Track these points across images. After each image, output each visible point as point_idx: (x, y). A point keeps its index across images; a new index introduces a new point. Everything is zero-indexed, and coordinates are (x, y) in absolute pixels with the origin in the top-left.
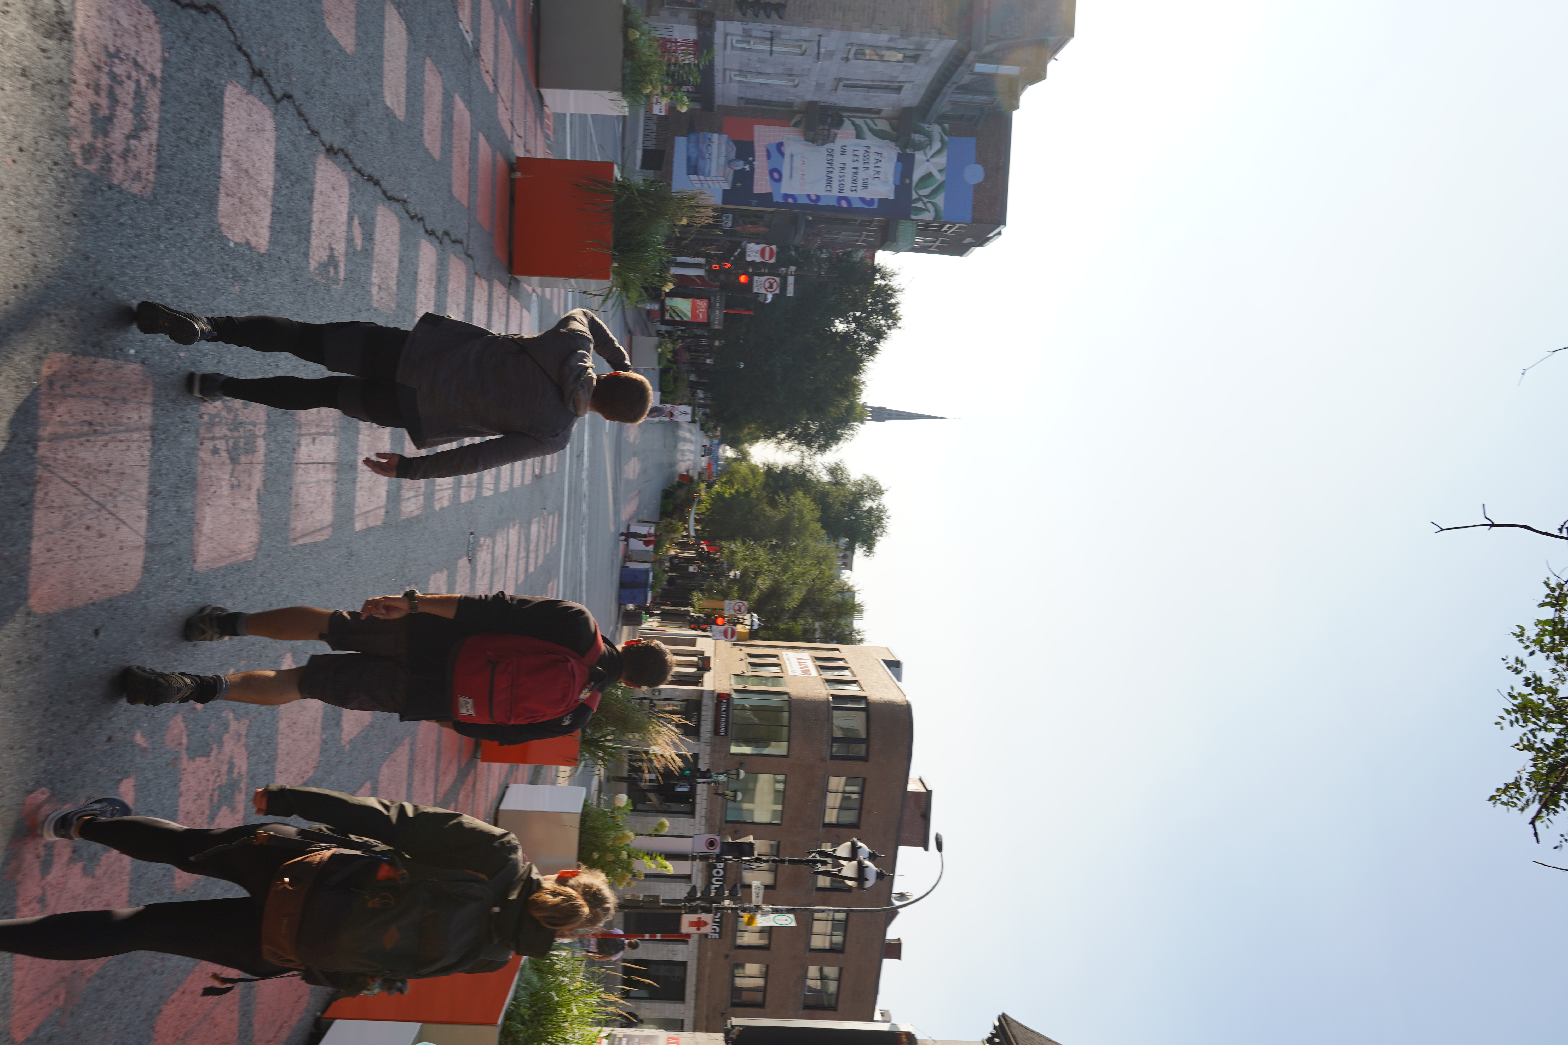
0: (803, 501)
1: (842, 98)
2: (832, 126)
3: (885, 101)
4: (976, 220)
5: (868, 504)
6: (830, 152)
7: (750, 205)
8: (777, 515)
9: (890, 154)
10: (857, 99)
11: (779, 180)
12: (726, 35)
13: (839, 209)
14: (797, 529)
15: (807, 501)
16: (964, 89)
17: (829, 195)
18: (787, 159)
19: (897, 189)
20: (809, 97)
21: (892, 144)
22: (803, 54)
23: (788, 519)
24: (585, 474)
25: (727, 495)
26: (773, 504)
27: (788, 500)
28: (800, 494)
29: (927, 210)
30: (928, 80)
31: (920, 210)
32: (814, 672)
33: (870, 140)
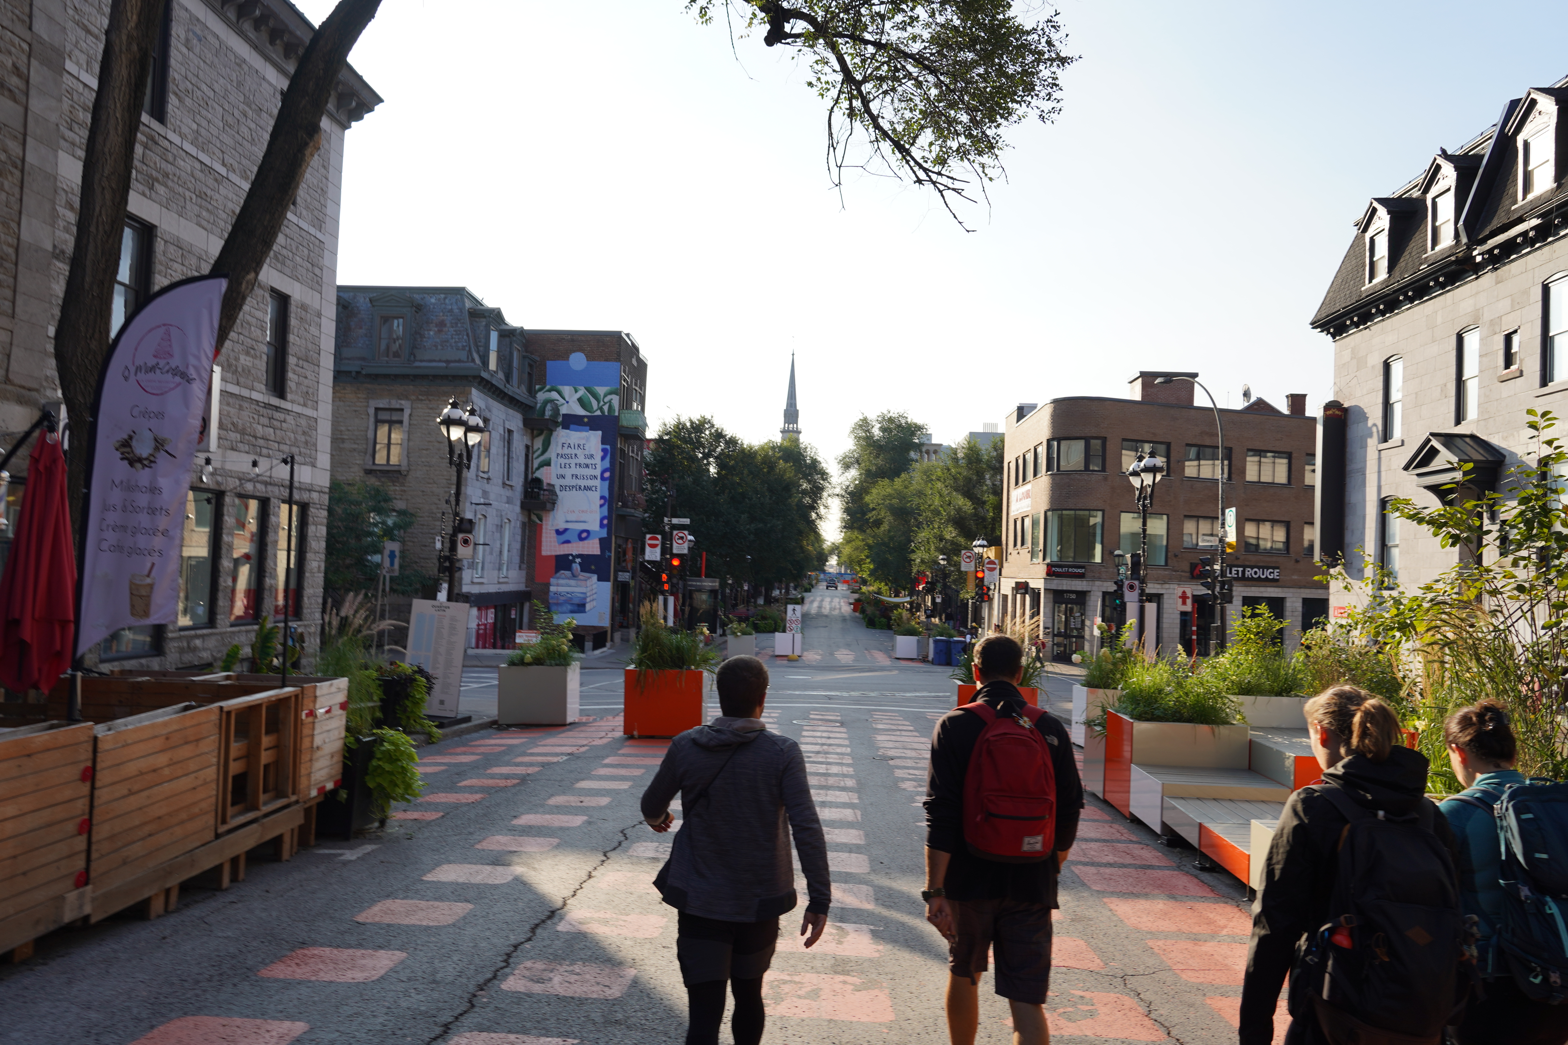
0: (874, 497)
1: (518, 481)
2: (541, 489)
3: (519, 442)
4: (618, 359)
5: (876, 432)
6: (563, 488)
7: (610, 557)
8: (888, 521)
9: (562, 436)
10: (519, 467)
11: (588, 532)
12: (473, 583)
13: (611, 479)
14: (901, 501)
15: (874, 491)
16: (508, 377)
17: (600, 488)
18: (569, 526)
19: (593, 429)
20: (518, 509)
21: (555, 434)
22: (485, 517)
23: (893, 510)
24: (845, 694)
25: (872, 567)
26: (878, 523)
27: (874, 509)
28: (867, 499)
29: (610, 401)
30: (502, 407)
31: (610, 408)
32: (1028, 487)
33: (552, 453)
